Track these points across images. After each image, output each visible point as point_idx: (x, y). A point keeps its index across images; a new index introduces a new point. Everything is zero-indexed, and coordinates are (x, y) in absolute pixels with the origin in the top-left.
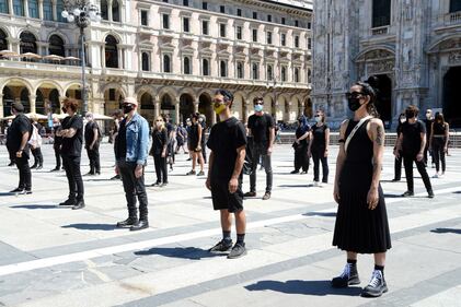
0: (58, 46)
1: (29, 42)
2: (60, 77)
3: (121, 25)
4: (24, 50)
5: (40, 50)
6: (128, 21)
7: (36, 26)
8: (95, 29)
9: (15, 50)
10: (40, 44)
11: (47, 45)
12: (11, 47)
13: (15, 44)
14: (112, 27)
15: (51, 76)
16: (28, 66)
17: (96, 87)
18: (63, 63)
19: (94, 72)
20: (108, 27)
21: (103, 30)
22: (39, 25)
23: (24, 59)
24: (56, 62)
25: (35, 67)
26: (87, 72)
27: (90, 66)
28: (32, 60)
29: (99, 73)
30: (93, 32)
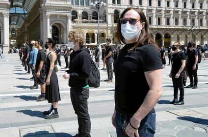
0: (95, 16)
1: (85, 15)
2: (95, 28)
3: (120, 5)
4: (83, 18)
5: (89, 18)
6: (124, 3)
7: (87, 8)
8: (109, 8)
9: (80, 19)
10: (89, 15)
11: (92, 16)
12: (78, 18)
13: (80, 17)
14: (117, 6)
15: (92, 28)
16: (84, 25)
17: (109, 31)
18: (97, 22)
19: (109, 26)
20: (115, 7)
21: (113, 8)
22: (89, 8)
23: (83, 22)
24: (94, 22)
25: (86, 25)
26: (106, 26)
27: (107, 23)
28: (86, 22)
29: (111, 26)
30: (109, 9)
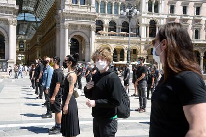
0: (126, 28)
1: (113, 26)
2: (125, 43)
3: (158, 14)
4: (110, 30)
5: (117, 30)
6: (163, 11)
7: (116, 18)
8: (144, 17)
9: (106, 31)
10: (117, 27)
11: (121, 27)
12: (104, 29)
13: (106, 28)
14: (154, 16)
15: (121, 42)
16: (111, 38)
17: (143, 47)
18: (127, 35)
19: (143, 40)
20: (151, 16)
21: (148, 18)
22: (118, 18)
23: (110, 35)
24: (124, 35)
25: (114, 38)
26: (139, 40)
27: (140, 37)
28: (113, 35)
29: (145, 40)
30: (143, 19)
